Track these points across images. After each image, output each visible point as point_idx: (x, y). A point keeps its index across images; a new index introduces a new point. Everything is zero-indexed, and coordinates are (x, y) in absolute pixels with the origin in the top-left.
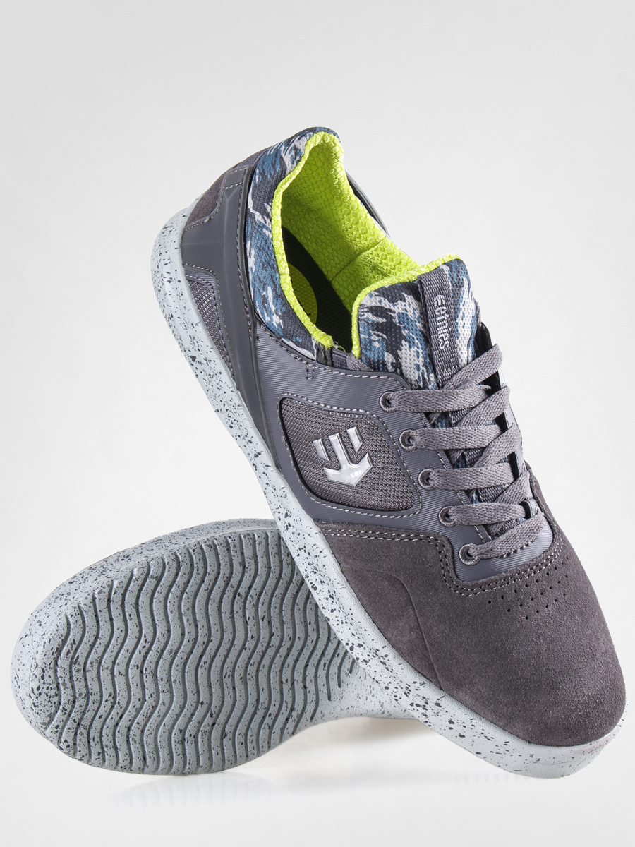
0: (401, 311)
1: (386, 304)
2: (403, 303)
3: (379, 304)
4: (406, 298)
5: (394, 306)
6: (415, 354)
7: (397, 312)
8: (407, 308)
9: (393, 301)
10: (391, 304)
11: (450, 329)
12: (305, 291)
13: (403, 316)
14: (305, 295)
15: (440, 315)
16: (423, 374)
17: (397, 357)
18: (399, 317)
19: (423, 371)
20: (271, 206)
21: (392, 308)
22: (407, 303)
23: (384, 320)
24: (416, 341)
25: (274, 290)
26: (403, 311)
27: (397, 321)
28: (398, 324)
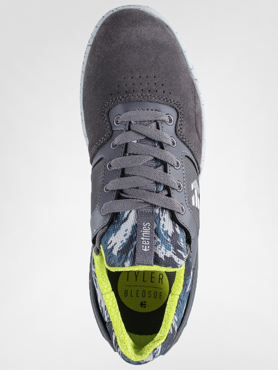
0: (169, 252)
1: (176, 258)
2: (166, 255)
3: (180, 260)
4: (163, 257)
5: (172, 256)
6: (165, 227)
7: (171, 252)
8: (164, 252)
9: (171, 258)
10: (173, 257)
11: (141, 231)
12: (122, 283)
13: (168, 248)
14: (123, 281)
15: (147, 240)
16: (162, 215)
17: (175, 230)
18: (171, 249)
19: (162, 217)
20: (170, 331)
21: (173, 255)
22: (164, 254)
23: (178, 250)
24: (163, 233)
25: (186, 289)
26: (167, 251)
27: (172, 247)
28: (171, 245)
